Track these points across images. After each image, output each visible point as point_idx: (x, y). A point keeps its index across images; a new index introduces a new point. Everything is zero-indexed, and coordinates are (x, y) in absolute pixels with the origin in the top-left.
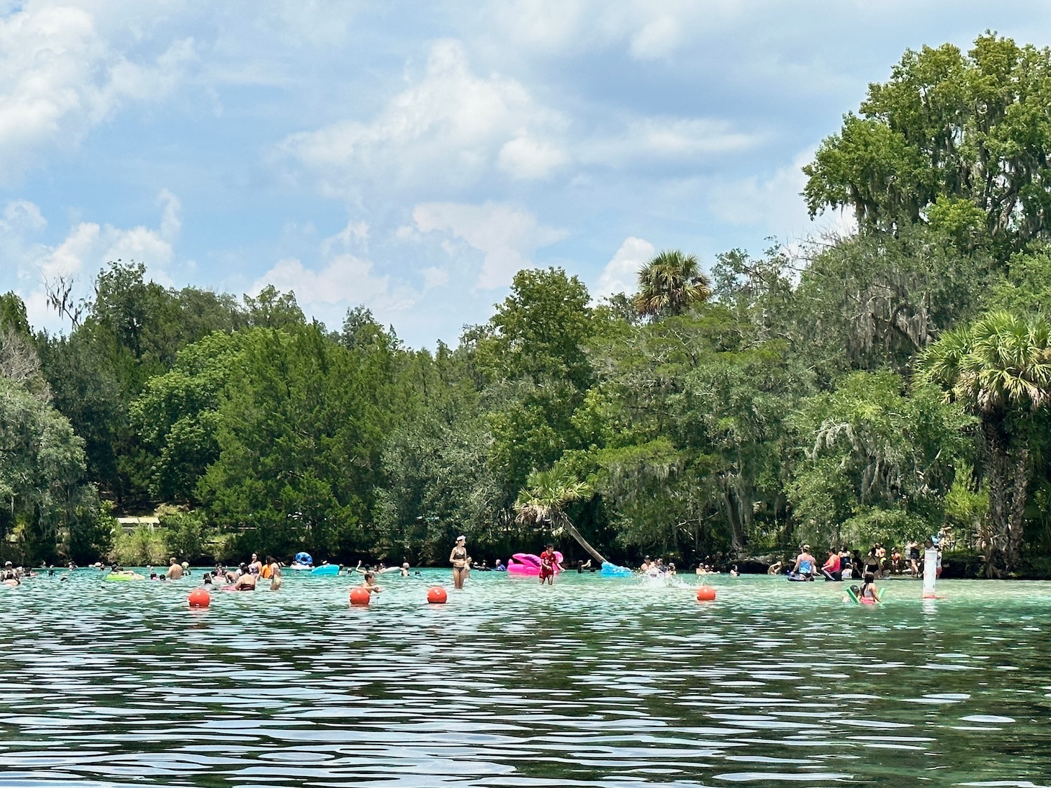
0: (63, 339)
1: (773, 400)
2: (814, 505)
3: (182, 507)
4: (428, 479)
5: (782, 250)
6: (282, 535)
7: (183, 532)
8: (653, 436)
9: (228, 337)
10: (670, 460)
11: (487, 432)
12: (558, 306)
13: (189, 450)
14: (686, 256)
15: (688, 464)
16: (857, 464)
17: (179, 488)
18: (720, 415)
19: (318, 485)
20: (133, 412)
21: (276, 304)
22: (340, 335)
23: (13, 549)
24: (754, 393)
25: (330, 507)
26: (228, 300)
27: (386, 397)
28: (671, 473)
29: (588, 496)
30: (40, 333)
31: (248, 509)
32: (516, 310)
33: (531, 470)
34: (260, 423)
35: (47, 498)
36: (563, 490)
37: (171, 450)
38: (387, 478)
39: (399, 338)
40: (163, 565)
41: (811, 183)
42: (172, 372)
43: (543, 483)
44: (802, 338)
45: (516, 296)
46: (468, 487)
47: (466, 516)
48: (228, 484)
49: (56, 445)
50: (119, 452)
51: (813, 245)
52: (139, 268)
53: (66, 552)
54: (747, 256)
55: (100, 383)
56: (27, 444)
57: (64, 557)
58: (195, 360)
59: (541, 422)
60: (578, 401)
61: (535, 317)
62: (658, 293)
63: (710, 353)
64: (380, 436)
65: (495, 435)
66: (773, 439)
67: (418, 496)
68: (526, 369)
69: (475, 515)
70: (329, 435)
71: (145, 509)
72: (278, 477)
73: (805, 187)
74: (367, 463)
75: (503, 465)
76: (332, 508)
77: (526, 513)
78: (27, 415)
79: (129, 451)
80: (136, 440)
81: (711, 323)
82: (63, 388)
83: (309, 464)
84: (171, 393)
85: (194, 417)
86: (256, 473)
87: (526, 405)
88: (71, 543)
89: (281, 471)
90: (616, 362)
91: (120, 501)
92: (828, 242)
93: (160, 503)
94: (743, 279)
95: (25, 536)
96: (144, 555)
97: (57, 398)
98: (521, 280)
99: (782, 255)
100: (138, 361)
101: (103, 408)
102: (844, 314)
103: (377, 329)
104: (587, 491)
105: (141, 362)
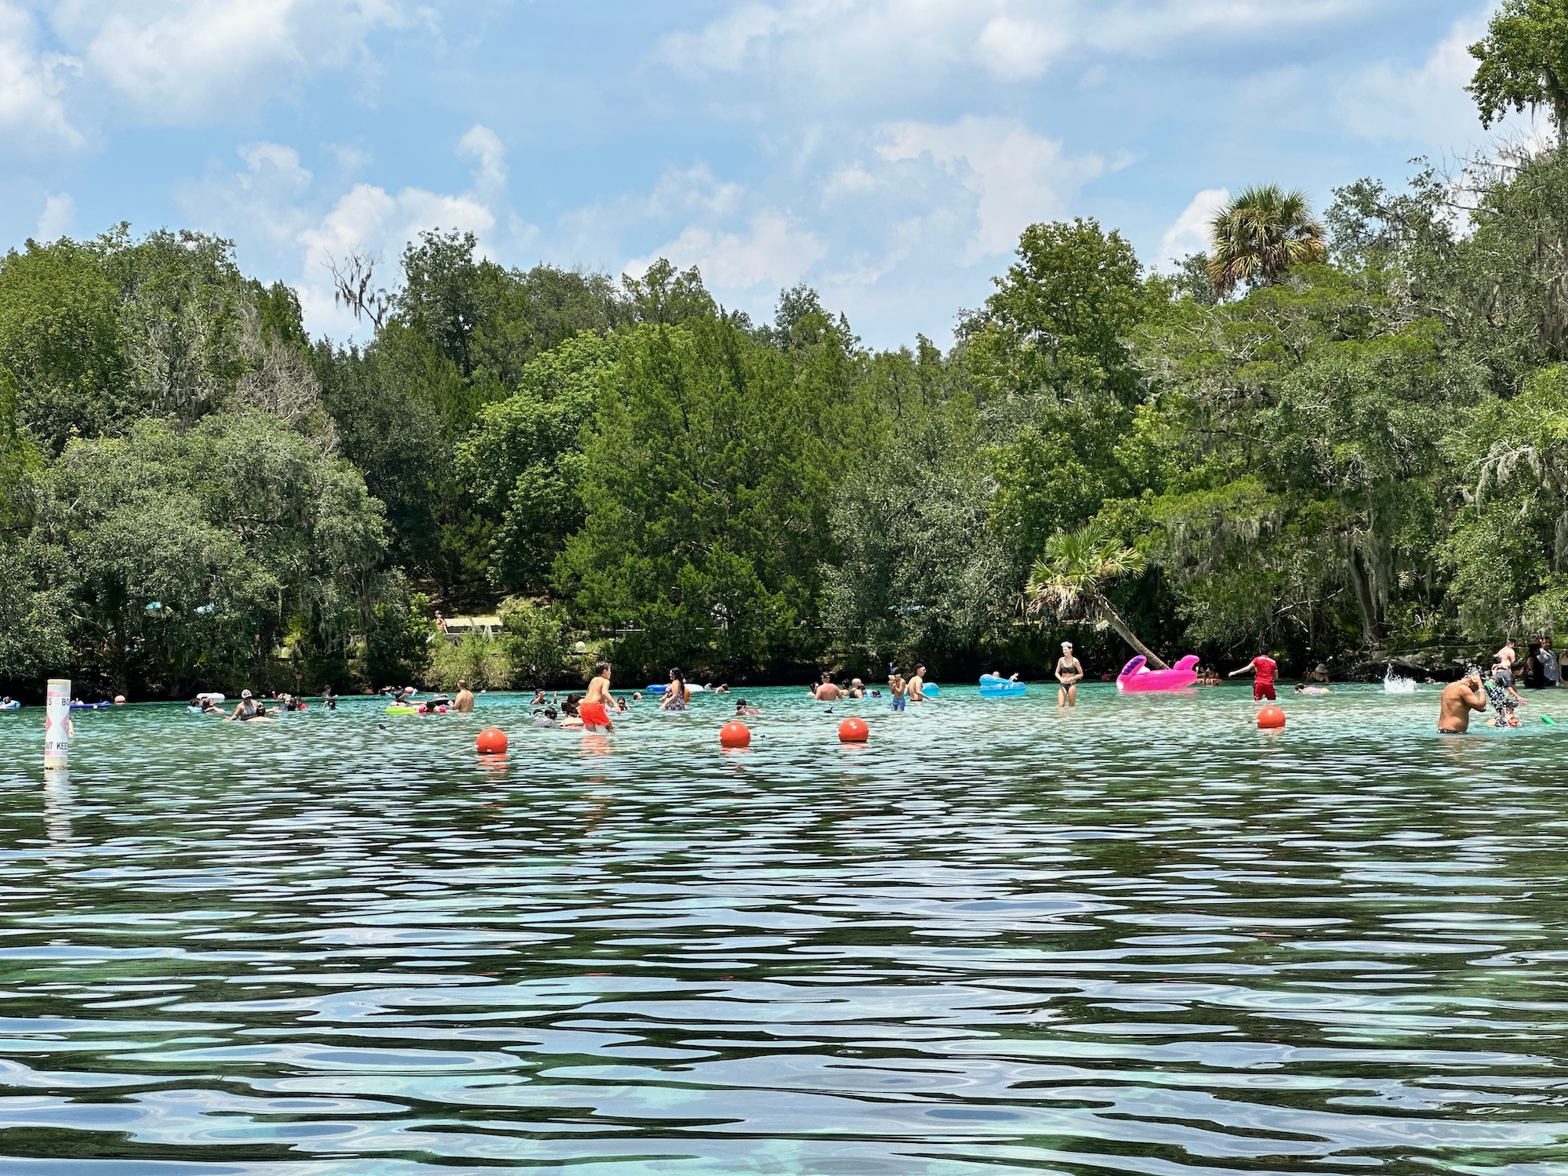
0: (355, 351)
1: (1421, 414)
2: (1480, 574)
3: (538, 600)
4: (901, 549)
5: (1437, 178)
6: (682, 639)
7: (534, 638)
8: (1235, 474)
9: (600, 340)
10: (1260, 511)
11: (987, 474)
12: (1090, 278)
13: (545, 514)
14: (1285, 194)
15: (1289, 516)
16: (1548, 510)
17: (532, 571)
18: (1337, 439)
19: (734, 563)
20: (459, 460)
21: (671, 286)
22: (772, 330)
23: (283, 668)
24: (1390, 403)
25: (753, 595)
26: (599, 284)
27: (836, 424)
28: (1263, 530)
29: (1139, 569)
30: (321, 344)
31: (630, 600)
32: (1025, 285)
33: (1054, 531)
34: (644, 471)
35: (331, 592)
36: (1100, 561)
37: (519, 515)
38: (840, 549)
39: (854, 333)
40: (506, 689)
41: (1483, 70)
42: (516, 397)
43: (1068, 550)
44: (1470, 315)
45: (1024, 264)
46: (960, 559)
47: (959, 604)
48: (599, 564)
49: (341, 513)
50: (443, 520)
51: (1486, 168)
52: (467, 239)
53: (362, 672)
54: (1381, 189)
55: (411, 416)
56: (299, 512)
57: (360, 680)
58: (550, 377)
59: (1067, 458)
60: (1125, 424)
61: (1054, 296)
62: (1242, 253)
63: (1323, 344)
64: (827, 485)
65: (997, 478)
66: (1424, 474)
67: (885, 575)
68: (1044, 375)
69: (973, 603)
70: (748, 486)
71: (484, 605)
72: (674, 552)
73: (1473, 77)
74: (807, 527)
75: (1012, 525)
76: (757, 596)
77: (1043, 599)
78: (298, 469)
79: (457, 516)
80: (466, 501)
81: (1322, 296)
82: (355, 424)
83: (721, 531)
84: (516, 428)
85: (550, 463)
86: (641, 546)
87: (1045, 431)
88: (369, 658)
89: (679, 541)
90: (1175, 363)
91: (446, 594)
92: (1510, 163)
93: (507, 594)
94: (1375, 226)
95: (302, 649)
96: (478, 674)
97: (348, 442)
98: (1032, 241)
99: (1437, 185)
100: (467, 380)
101: (415, 454)
102: (1535, 275)
103: (823, 320)
104: (1137, 562)
105: (472, 383)
